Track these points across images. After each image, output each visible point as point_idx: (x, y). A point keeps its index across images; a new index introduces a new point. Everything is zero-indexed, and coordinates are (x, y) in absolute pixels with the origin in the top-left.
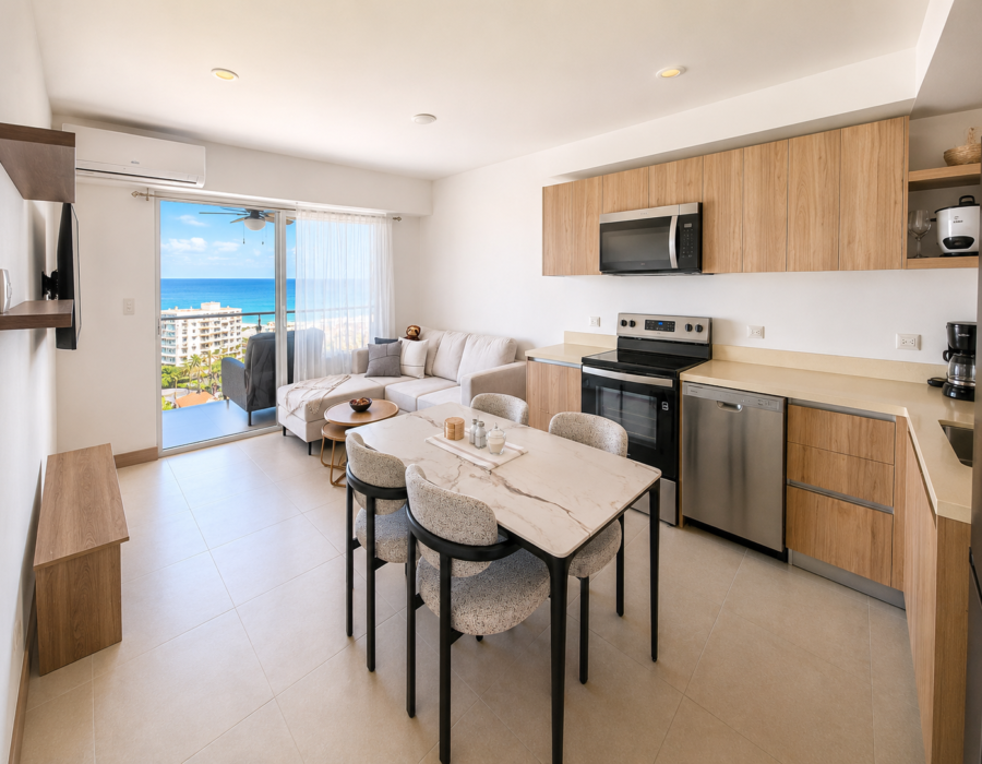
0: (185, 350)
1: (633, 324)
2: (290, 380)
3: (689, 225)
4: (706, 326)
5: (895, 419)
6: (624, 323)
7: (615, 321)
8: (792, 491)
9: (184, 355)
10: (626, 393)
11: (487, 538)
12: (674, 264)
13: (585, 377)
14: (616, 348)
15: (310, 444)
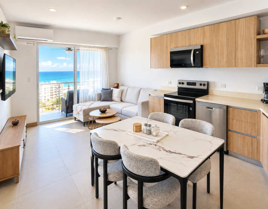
0: (45, 97)
1: (183, 83)
2: (78, 103)
3: (197, 52)
4: (206, 84)
5: (257, 111)
6: (180, 83)
7: (177, 82)
8: (230, 133)
9: (45, 98)
10: (179, 105)
11: (157, 173)
12: (193, 65)
13: (165, 100)
14: (177, 91)
15: (84, 123)
